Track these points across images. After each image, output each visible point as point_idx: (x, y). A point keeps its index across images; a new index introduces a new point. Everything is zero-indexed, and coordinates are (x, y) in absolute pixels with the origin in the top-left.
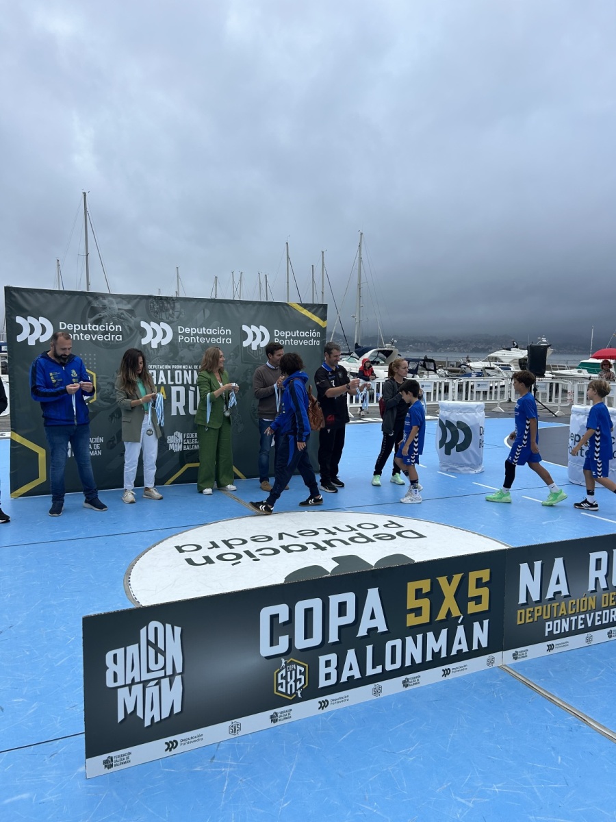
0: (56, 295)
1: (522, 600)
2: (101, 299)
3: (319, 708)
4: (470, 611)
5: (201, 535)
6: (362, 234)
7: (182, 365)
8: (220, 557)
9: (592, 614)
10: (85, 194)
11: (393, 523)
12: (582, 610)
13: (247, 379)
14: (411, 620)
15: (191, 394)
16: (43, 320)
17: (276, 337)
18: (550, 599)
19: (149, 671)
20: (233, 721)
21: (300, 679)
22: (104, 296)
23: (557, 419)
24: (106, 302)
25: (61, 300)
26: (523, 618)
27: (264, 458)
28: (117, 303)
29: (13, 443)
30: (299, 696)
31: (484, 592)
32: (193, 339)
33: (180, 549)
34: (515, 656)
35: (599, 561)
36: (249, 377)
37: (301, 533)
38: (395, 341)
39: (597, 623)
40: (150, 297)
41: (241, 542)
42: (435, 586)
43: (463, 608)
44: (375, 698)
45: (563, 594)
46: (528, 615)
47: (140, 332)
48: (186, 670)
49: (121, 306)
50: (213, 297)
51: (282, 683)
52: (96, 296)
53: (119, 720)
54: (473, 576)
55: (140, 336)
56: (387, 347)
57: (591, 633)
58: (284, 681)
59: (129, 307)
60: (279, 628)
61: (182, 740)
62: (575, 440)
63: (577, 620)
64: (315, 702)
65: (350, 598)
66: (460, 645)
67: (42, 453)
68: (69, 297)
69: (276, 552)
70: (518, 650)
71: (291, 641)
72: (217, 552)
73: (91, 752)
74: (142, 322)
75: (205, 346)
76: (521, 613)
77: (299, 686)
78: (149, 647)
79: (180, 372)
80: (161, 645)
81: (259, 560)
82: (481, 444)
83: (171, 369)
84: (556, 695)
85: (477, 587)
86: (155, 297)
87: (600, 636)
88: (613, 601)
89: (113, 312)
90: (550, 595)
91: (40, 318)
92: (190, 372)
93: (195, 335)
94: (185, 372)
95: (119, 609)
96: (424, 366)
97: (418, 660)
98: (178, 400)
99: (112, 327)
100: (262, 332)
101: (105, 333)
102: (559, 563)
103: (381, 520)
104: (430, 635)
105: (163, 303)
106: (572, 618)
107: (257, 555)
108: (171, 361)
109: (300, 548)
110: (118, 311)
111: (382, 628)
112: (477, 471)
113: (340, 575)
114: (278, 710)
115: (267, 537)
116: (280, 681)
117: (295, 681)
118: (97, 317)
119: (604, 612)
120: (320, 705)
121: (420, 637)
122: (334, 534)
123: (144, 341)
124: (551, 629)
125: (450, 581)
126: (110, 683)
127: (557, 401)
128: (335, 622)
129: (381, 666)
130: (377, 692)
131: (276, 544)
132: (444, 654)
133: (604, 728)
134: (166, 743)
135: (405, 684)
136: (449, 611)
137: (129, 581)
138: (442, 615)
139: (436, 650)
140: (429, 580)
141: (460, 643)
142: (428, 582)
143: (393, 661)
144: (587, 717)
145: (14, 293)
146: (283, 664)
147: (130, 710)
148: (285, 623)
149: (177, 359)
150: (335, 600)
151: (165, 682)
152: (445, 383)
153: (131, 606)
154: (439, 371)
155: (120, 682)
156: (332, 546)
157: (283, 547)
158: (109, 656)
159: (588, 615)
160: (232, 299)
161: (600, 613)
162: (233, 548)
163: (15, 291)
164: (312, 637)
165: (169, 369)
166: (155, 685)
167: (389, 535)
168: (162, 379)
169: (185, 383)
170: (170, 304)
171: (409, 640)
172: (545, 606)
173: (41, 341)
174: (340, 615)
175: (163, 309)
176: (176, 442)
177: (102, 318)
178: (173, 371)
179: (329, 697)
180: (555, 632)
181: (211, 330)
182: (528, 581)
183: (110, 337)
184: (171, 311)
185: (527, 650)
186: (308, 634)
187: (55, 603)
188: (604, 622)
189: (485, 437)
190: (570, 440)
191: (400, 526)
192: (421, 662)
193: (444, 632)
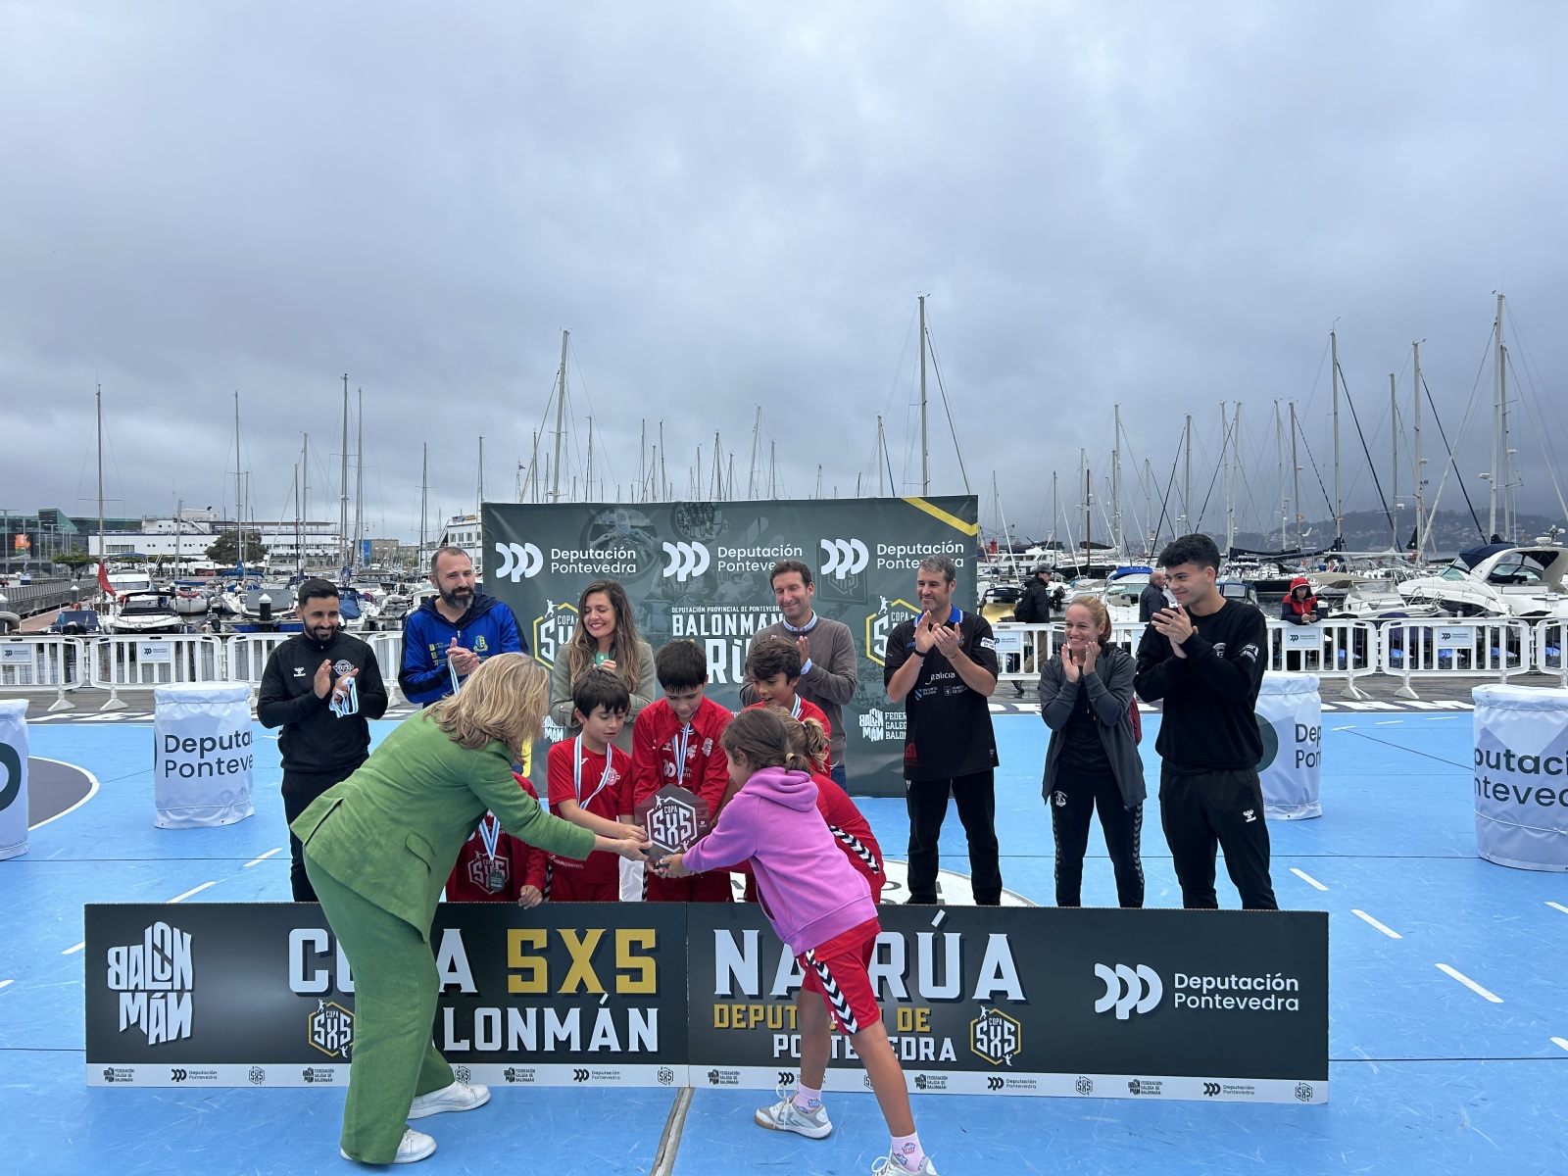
1: (723, 987)
2: (608, 512)
4: (619, 990)
6: (1501, 297)
7: (722, 606)
10: (922, 299)
14: (516, 984)
15: (736, 651)
16: (530, 548)
17: (881, 557)
18: (780, 997)
19: (154, 980)
20: (255, 1065)
21: (345, 1033)
22: (611, 508)
24: (613, 516)
25: (554, 517)
26: (724, 1018)
28: (630, 518)
30: (343, 1054)
31: (648, 965)
32: (741, 566)
40: (677, 504)
42: (556, 942)
43: (609, 983)
46: (736, 1016)
47: (662, 559)
48: (196, 987)
49: (635, 523)
51: (319, 1032)
52: (602, 508)
53: (121, 1030)
54: (624, 937)
55: (661, 565)
56: (1542, 543)
58: (323, 1031)
59: (646, 522)
61: (191, 1072)
66: (605, 1039)
70: (720, 1068)
71: (332, 979)
73: (93, 1056)
74: (665, 544)
75: (758, 577)
76: (721, 1010)
77: (343, 1041)
78: (155, 951)
79: (719, 617)
80: (168, 952)
83: (705, 613)
85: (632, 954)
86: (685, 504)
88: (923, 1024)
89: (625, 532)
90: (779, 988)
91: (527, 544)
92: (734, 616)
93: (743, 560)
94: (727, 616)
97: (531, 1045)
99: (623, 554)
100: (854, 550)
101: (614, 561)
104: (550, 1014)
105: (697, 513)
108: (705, 601)
110: (630, 529)
111: (468, 986)
114: (315, 1067)
116: (316, 1029)
117: (338, 1034)
118: (602, 538)
119: (904, 1040)
121: (532, 1012)
123: (667, 573)
124: (785, 1048)
125: (581, 937)
126: (112, 984)
129: (467, 1041)
130: (463, 1077)
132: (576, 1046)
134: (173, 1071)
135: (509, 1076)
136: (582, 985)
138: (569, 986)
139: (563, 1038)
140: (545, 931)
141: (605, 1035)
142: (544, 933)
143: (488, 1038)
145: (493, 512)
146: (321, 1007)
147: (133, 1021)
148: (322, 954)
149: (715, 596)
151: (172, 997)
155: (123, 986)
158: (112, 952)
163: (493, 509)
165: (702, 613)
166: (161, 998)
168: (692, 628)
169: (727, 633)
170: (707, 516)
171: (513, 1013)
172: (770, 1008)
173: (526, 576)
175: (696, 522)
177: (611, 540)
178: (708, 616)
181: (769, 550)
182: (733, 958)
183: (619, 568)
184: (708, 524)
185: (737, 1073)
192: (534, 1049)
193: (574, 1014)
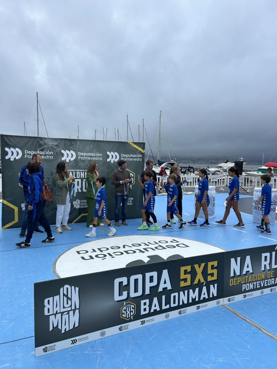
0: (23, 138)
1: (232, 275)
2: (44, 140)
3: (141, 324)
4: (209, 280)
5: (88, 246)
6: (161, 111)
7: (80, 169)
8: (97, 256)
9: (263, 281)
10: (37, 93)
11: (175, 240)
12: (259, 279)
13: (109, 176)
14: (182, 284)
15: (84, 183)
16: (17, 149)
17: (122, 157)
19: (64, 307)
20: (102, 330)
21: (132, 311)
22: (45, 139)
23: (248, 194)
24: (46, 141)
25: (26, 140)
26: (232, 283)
27: (117, 211)
28: (51, 142)
29: (3, 204)
30: (132, 318)
31: (215, 271)
32: (85, 158)
33: (78, 252)
34: (229, 300)
35: (266, 257)
36: (110, 175)
37: (133, 245)
38: (176, 159)
39: (265, 285)
40: (66, 139)
41: (106, 249)
42: (193, 269)
43: (205, 279)
44: (166, 319)
45: (250, 272)
46: (235, 282)
47: (61, 155)
48: (81, 307)
50: (94, 139)
51: (124, 313)
52: (41, 139)
54: (210, 264)
55: (61, 157)
56: (172, 161)
57: (263, 290)
58: (125, 312)
59: (56, 143)
60: (123, 288)
61: (79, 339)
62: (256, 203)
63: (256, 284)
64: (139, 321)
65: (155, 274)
66: (204, 295)
67: (16, 209)
68: (29, 139)
69: (122, 253)
70: (230, 297)
71: (128, 294)
72: (95, 254)
73: (37, 345)
74: (62, 150)
76: (232, 281)
77: (132, 314)
78: (64, 297)
79: (79, 173)
80: (69, 296)
81: (114, 257)
82: (214, 205)
83: (75, 171)
84: (247, 317)
85: (212, 269)
86: (68, 139)
87: (267, 291)
88: (272, 275)
89: (49, 146)
90: (244, 273)
91: (16, 148)
92: (83, 172)
93: (86, 156)
94: (81, 172)
95: (51, 280)
96: (189, 170)
98: (78, 185)
99: (48, 153)
100: (116, 155)
101: (46, 155)
102: (248, 258)
103: (169, 239)
104: (191, 291)
105: (71, 142)
106: (254, 283)
107: (113, 255)
108: (75, 168)
109: (133, 252)
110: (51, 145)
111: (169, 287)
112: (212, 217)
113: (150, 264)
114: (122, 325)
115: (118, 247)
116: (123, 312)
117: (130, 312)
118: (42, 148)
119: (269, 280)
120: (141, 323)
121: (186, 292)
122: (148, 245)
123: (63, 159)
124: (245, 288)
125: (199, 266)
126: (46, 313)
127: (248, 186)
128: (148, 285)
129: (169, 305)
130: (167, 317)
131: (122, 250)
132: (197, 300)
133: (269, 332)
134: (72, 341)
135: (180, 313)
136: (199, 280)
137: (55, 267)
138: (196, 282)
139: (194, 298)
140: (190, 266)
141: (204, 294)
142: (190, 267)
143: (174, 303)
144: (261, 327)
145: (5, 137)
146: (125, 304)
147: (55, 326)
148: (125, 286)
149: (78, 167)
150: (148, 275)
151: (71, 313)
152: (198, 178)
153: (56, 278)
154: (195, 172)
155: (51, 313)
156: (147, 251)
157: (125, 251)
158: (46, 301)
159: (261, 282)
160: (103, 140)
161: (267, 280)
162: (103, 252)
163: (5, 136)
164: (138, 292)
165: (74, 171)
166: (67, 314)
167: (173, 246)
169: (81, 177)
170: (75, 143)
171: (181, 293)
172: (242, 278)
173: (16, 159)
174: (150, 282)
175: (72, 145)
176: (77, 204)
177: (45, 148)
178: (76, 172)
179: (145, 319)
180: (247, 289)
181: (93, 154)
182: (235, 266)
183: (48, 157)
184: (75, 145)
185: (234, 298)
186: (136, 290)
187: (21, 277)
188: (269, 285)
189: (216, 202)
190: (253, 203)
191: (178, 242)
192: (187, 303)
193: (197, 289)
